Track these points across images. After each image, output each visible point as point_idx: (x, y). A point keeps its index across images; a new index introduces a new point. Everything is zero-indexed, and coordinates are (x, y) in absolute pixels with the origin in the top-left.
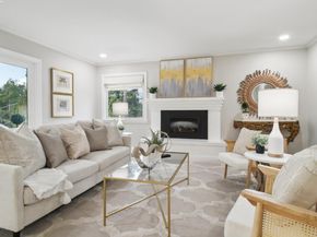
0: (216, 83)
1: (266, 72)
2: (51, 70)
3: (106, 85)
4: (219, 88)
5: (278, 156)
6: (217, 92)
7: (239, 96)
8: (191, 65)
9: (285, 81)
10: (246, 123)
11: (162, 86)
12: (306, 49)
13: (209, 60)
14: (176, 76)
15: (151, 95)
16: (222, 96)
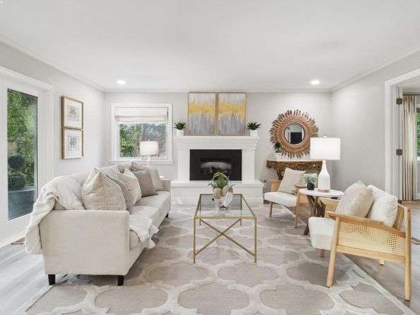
0: (250, 120)
1: (297, 112)
2: (62, 99)
3: (117, 117)
4: (253, 127)
5: (327, 191)
6: (251, 131)
7: (272, 136)
8: (224, 100)
9: (313, 122)
10: (281, 163)
11: (190, 122)
12: (330, 93)
13: (243, 96)
14: (207, 111)
15: (178, 131)
16: (256, 135)
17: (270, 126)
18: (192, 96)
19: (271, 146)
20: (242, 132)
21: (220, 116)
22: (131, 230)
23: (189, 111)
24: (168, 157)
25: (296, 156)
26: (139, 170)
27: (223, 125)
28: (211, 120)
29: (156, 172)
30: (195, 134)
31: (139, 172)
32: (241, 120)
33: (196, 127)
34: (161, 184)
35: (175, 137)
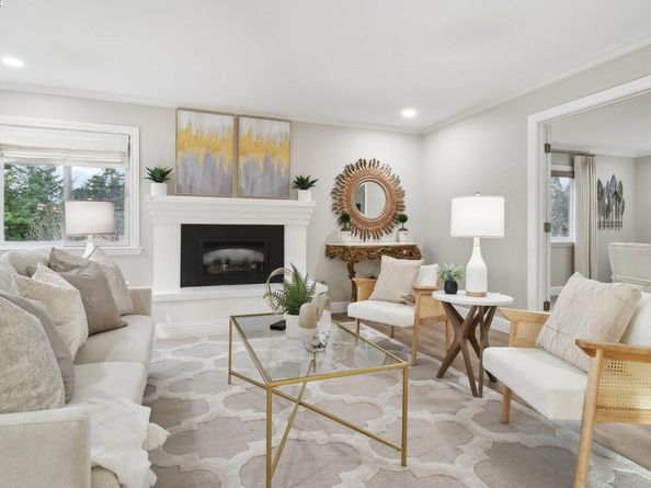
1: (374, 163)
4: (303, 184)
5: (483, 295)
6: (301, 192)
7: (335, 201)
8: (251, 130)
9: (398, 181)
10: (353, 248)
11: (180, 169)
12: (421, 136)
13: (285, 127)
14: (217, 149)
15: (154, 185)
16: (309, 199)
17: (332, 185)
18: (184, 117)
19: (334, 219)
20: (284, 194)
21: (242, 160)
22: (96, 468)
23: (179, 147)
24: (131, 241)
25: (371, 238)
26: (73, 267)
27: (247, 178)
28: (226, 167)
29: (117, 271)
30: (191, 192)
31: (74, 272)
32: (283, 171)
33: (192, 180)
34: (130, 301)
35: (147, 198)
